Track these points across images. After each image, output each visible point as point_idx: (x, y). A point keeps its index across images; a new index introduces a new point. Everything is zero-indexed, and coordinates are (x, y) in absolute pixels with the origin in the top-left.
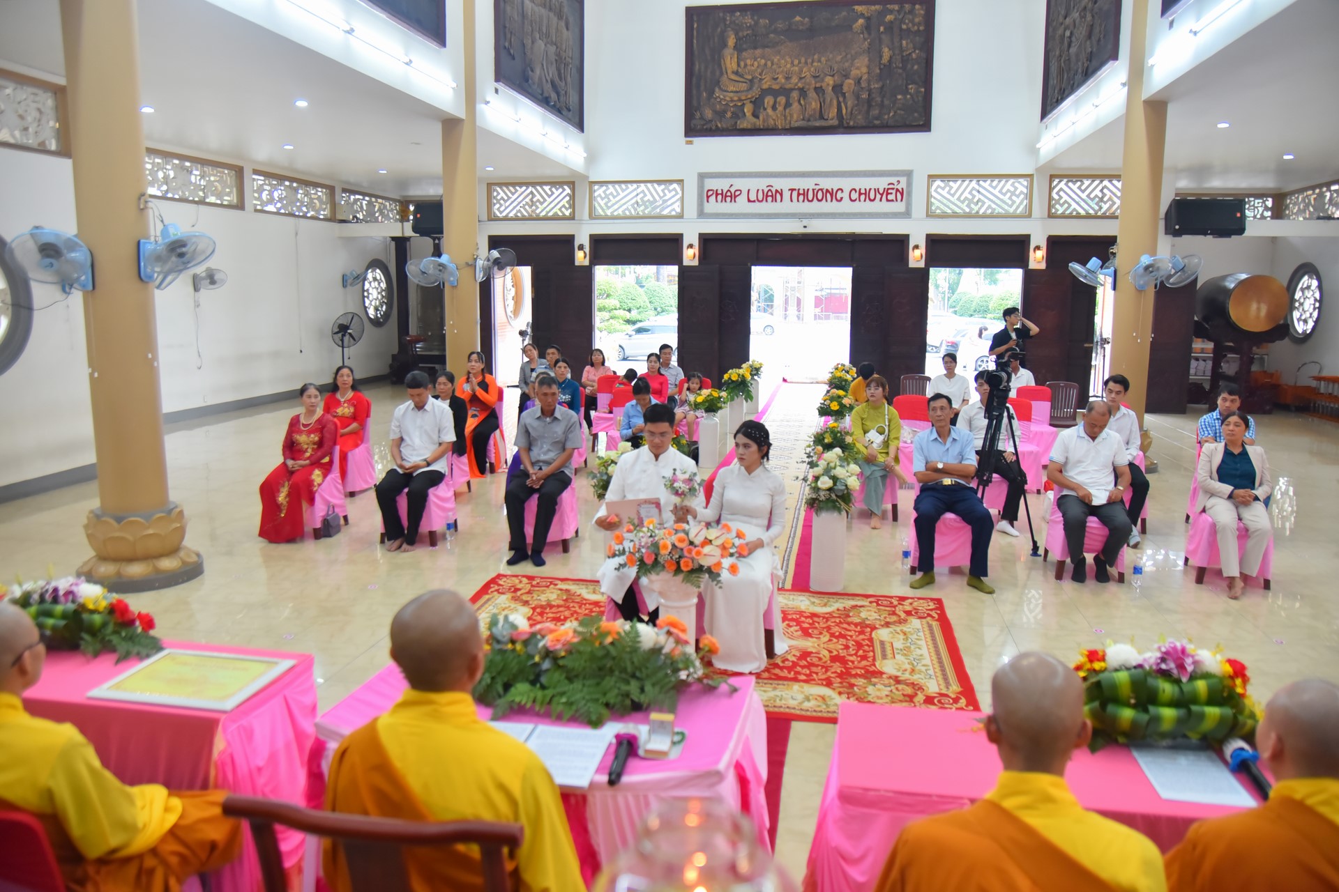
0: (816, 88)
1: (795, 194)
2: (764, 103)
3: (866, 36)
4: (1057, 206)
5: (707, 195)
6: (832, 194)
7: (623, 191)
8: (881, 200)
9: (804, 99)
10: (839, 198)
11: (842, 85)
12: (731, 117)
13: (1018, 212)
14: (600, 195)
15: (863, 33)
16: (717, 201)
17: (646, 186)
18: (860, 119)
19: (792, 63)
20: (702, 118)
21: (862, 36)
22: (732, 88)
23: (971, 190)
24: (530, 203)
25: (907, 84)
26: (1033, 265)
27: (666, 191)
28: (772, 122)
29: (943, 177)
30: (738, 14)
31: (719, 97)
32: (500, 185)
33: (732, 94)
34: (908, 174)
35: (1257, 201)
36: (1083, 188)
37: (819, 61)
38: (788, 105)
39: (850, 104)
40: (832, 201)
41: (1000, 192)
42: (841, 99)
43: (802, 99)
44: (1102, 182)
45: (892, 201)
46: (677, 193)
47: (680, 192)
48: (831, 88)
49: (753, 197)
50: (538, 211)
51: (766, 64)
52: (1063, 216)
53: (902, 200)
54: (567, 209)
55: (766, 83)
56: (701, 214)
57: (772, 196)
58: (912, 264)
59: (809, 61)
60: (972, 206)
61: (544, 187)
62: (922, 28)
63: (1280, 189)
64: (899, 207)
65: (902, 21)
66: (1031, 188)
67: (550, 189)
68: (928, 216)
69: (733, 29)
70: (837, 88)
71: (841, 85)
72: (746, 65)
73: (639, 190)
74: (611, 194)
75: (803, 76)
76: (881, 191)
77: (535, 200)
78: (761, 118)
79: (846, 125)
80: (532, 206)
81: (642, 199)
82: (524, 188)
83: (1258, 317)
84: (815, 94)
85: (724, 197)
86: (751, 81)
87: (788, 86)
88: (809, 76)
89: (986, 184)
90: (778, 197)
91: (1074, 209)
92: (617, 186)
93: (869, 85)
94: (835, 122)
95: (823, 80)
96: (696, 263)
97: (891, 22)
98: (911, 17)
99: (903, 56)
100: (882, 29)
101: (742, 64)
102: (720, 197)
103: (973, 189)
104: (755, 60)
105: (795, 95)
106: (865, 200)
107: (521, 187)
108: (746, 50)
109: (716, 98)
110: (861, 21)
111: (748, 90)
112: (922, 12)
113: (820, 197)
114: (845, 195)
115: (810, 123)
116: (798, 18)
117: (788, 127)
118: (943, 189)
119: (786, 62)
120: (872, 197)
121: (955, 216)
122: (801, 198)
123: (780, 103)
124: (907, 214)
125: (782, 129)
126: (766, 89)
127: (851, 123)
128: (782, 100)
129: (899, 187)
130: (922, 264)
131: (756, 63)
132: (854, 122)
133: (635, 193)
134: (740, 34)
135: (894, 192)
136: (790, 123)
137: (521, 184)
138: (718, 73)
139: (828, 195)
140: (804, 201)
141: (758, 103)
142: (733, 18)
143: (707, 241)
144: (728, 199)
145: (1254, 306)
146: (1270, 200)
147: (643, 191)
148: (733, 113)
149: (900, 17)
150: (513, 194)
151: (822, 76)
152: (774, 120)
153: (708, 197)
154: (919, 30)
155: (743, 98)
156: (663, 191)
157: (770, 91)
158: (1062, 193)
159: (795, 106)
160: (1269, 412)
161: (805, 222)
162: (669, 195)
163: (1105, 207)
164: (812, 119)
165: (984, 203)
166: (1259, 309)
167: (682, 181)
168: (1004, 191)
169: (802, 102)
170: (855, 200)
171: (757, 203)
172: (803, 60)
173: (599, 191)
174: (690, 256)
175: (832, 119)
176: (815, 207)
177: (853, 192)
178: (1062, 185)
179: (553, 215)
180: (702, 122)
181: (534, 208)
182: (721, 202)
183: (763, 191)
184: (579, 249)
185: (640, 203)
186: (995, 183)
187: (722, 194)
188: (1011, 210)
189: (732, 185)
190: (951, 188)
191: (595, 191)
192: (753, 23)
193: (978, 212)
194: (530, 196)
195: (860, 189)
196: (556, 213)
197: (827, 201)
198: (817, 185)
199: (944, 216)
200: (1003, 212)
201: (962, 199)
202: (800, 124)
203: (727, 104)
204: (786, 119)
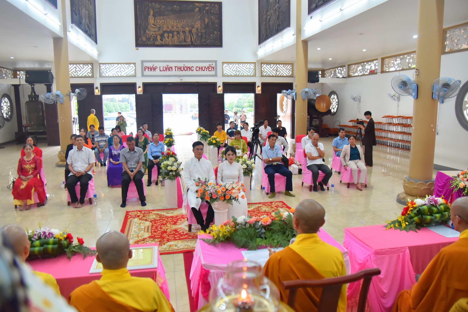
0: (183, 31)
1: (177, 68)
2: (164, 36)
4: (264, 73)
5: (145, 68)
6: (190, 68)
7: (112, 67)
8: (207, 70)
9: (179, 35)
10: (192, 70)
12: (153, 40)
13: (252, 75)
14: (103, 68)
15: (198, 13)
16: (148, 71)
17: (121, 65)
18: (199, 43)
19: (174, 22)
20: (142, 40)
21: (198, 14)
22: (152, 30)
23: (236, 67)
24: (75, 71)
25: (214, 31)
26: (257, 92)
27: (129, 67)
28: (168, 43)
29: (227, 63)
30: (154, 3)
31: (148, 33)
33: (152, 32)
34: (216, 62)
36: (271, 67)
37: (183, 22)
38: (173, 37)
39: (195, 37)
40: (190, 71)
41: (246, 68)
42: (192, 35)
44: (276, 65)
45: (211, 71)
46: (133, 68)
47: (134, 68)
48: (188, 31)
49: (162, 69)
51: (164, 22)
52: (265, 76)
53: (214, 71)
54: (90, 74)
55: (165, 28)
56: (143, 75)
57: (169, 69)
58: (218, 92)
59: (180, 21)
60: (237, 72)
61: (80, 65)
62: (218, 12)
63: (323, 68)
64: (213, 73)
65: (211, 10)
66: (255, 67)
67: (83, 66)
68: (223, 76)
69: (152, 9)
70: (190, 32)
71: (191, 31)
72: (157, 22)
74: (108, 68)
75: (178, 27)
76: (207, 67)
77: (77, 70)
78: (164, 41)
79: (194, 44)
81: (120, 70)
82: (72, 65)
83: (323, 107)
84: (182, 33)
86: (159, 28)
87: (173, 30)
88: (180, 27)
89: (241, 65)
90: (171, 69)
91: (269, 74)
92: (110, 65)
94: (190, 43)
95: (185, 29)
96: (142, 93)
97: (208, 10)
98: (214, 8)
99: (212, 22)
100: (205, 12)
101: (156, 21)
102: (149, 69)
104: (161, 20)
105: (175, 33)
106: (201, 71)
108: (157, 16)
109: (146, 34)
110: (197, 9)
111: (158, 31)
112: (218, 7)
113: (186, 69)
114: (194, 69)
116: (175, 6)
117: (173, 44)
118: (227, 67)
119: (172, 22)
120: (204, 69)
121: (231, 76)
123: (170, 36)
124: (216, 75)
125: (171, 45)
126: (165, 31)
127: (196, 44)
128: (171, 35)
129: (213, 66)
130: (221, 92)
131: (161, 21)
132: (197, 43)
133: (117, 68)
134: (155, 11)
135: (211, 68)
136: (174, 43)
138: (147, 24)
139: (189, 69)
140: (180, 71)
141: (162, 36)
142: (152, 5)
143: (145, 85)
144: (153, 70)
145: (322, 104)
146: (321, 72)
147: (120, 67)
148: (153, 39)
149: (211, 8)
151: (184, 27)
152: (168, 42)
153: (145, 69)
155: (157, 34)
156: (128, 67)
157: (166, 32)
158: (265, 69)
159: (176, 37)
160: (327, 137)
161: (181, 78)
162: (130, 68)
163: (278, 74)
164: (182, 42)
165: (241, 72)
166: (323, 105)
167: (135, 63)
168: (247, 68)
169: (178, 36)
170: (198, 70)
171: (163, 71)
172: (178, 21)
174: (140, 91)
175: (189, 42)
176: (184, 73)
177: (197, 68)
178: (265, 66)
179: (84, 76)
180: (142, 42)
181: (76, 73)
182: (150, 71)
183: (165, 67)
184: (96, 89)
185: (119, 71)
186: (244, 65)
187: (150, 68)
188: (249, 74)
189: (154, 65)
190: (230, 66)
191: (101, 67)
192: (159, 7)
193: (239, 75)
194: (75, 68)
195: (199, 67)
196: (86, 75)
197: (188, 71)
198: (184, 65)
199: (228, 76)
200: (247, 75)
201: (233, 70)
202: (178, 43)
203: (151, 36)
204: (172, 42)
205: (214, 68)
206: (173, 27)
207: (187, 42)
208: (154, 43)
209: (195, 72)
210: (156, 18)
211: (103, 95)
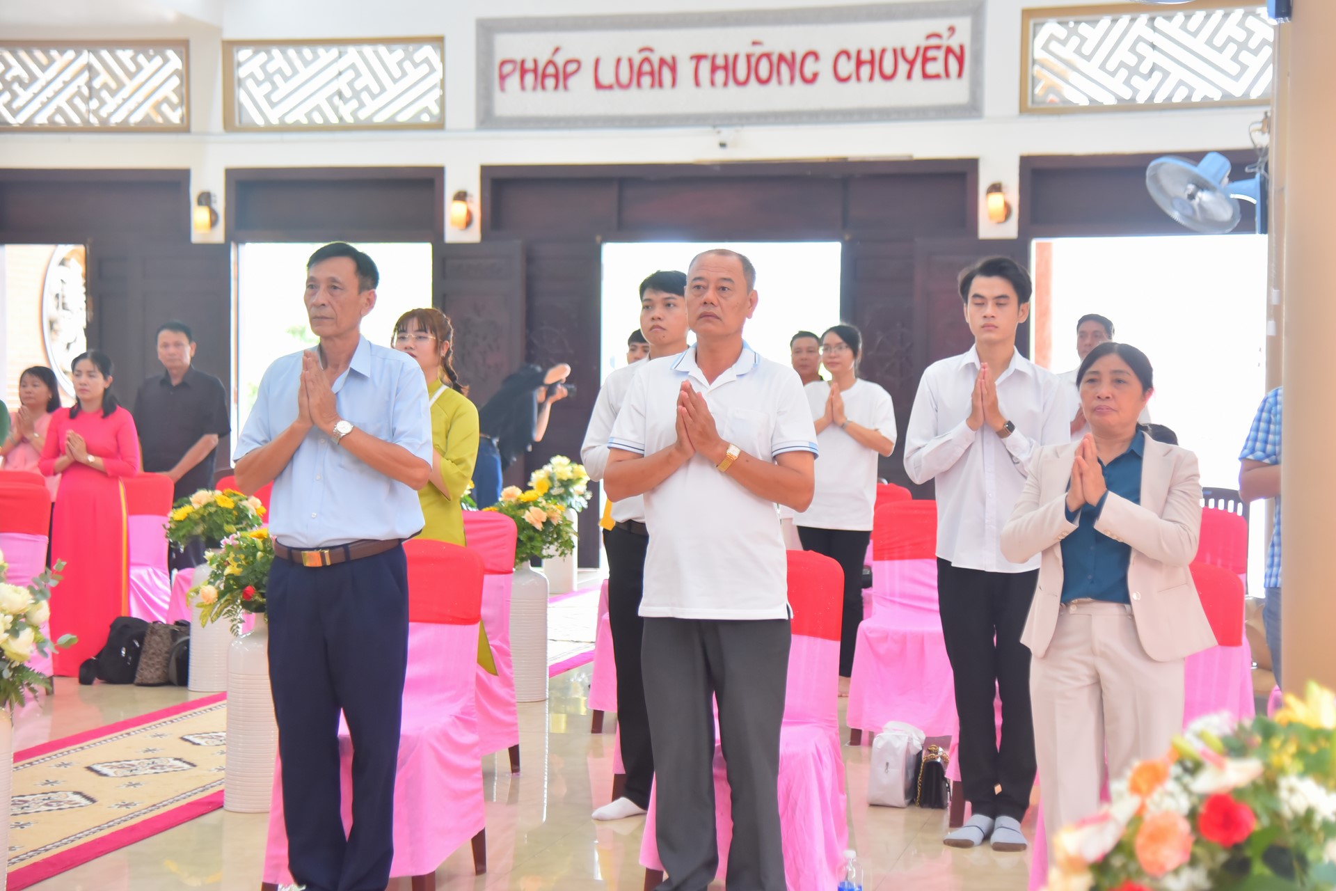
1: (705, 66)
5: (500, 74)
8: (909, 76)
10: (808, 74)
14: (252, 75)
16: (523, 87)
17: (360, 53)
23: (1135, 43)
24: (85, 91)
27: (407, 64)
29: (1060, 13)
32: (14, 45)
34: (976, 9)
41: (1210, 43)
45: (937, 76)
46: (431, 70)
47: (438, 68)
49: (607, 77)
50: (104, 112)
53: (960, 74)
54: (173, 107)
56: (487, 119)
57: (652, 74)
58: (987, 230)
60: (1138, 82)
61: (120, 53)
64: (954, 91)
67: (134, 59)
68: (1023, 110)
73: (344, 63)
74: (280, 71)
76: (910, 54)
77: (97, 84)
80: (90, 98)
81: (351, 84)
82: (70, 54)
85: (541, 77)
89: (1174, 26)
90: (667, 74)
92: (291, 52)
96: (473, 235)
102: (530, 78)
103: (1140, 38)
106: (871, 78)
107: (62, 53)
113: (764, 74)
114: (825, 67)
118: (1064, 43)
120: (888, 69)
121: (1092, 108)
122: (720, 76)
124: (972, 109)
129: (954, 43)
130: (1010, 230)
133: (333, 71)
135: (940, 54)
137: (62, 45)
139: (784, 69)
140: (726, 84)
143: (500, 183)
144: (550, 82)
147: (353, 66)
150: (44, 68)
153: (503, 78)
156: (400, 64)
161: (727, 134)
162: (414, 74)
165: (1167, 74)
167: (441, 38)
168: (1220, 41)
170: (846, 79)
171: (617, 93)
173: (249, 63)
174: (462, 219)
176: (753, 97)
177: (843, 59)
179: (141, 122)
181: (94, 104)
182: (535, 88)
183: (630, 61)
184: (200, 203)
185: (347, 93)
187: (535, 71)
188: (1237, 90)
189: (557, 50)
190: (1083, 40)
191: (239, 65)
193: (1152, 97)
194: (86, 75)
195: (859, 53)
196: (147, 116)
197: (780, 82)
198: (755, 43)
199: (1067, 110)
200: (1217, 96)
201: (1111, 66)
205: (961, 60)
211: (243, 242)
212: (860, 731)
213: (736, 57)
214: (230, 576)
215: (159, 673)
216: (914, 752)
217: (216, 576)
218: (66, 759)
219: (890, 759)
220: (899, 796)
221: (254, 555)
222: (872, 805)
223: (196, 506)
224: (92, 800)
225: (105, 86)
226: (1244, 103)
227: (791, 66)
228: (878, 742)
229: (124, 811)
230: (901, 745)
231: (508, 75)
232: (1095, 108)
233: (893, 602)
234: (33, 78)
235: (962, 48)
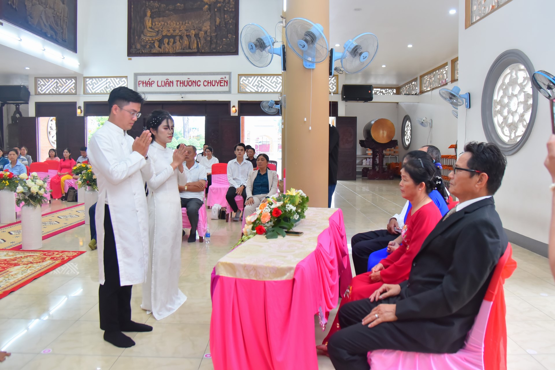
0: (187, 35)
1: (179, 83)
2: (164, 41)
3: (209, 12)
6: (196, 83)
8: (218, 86)
9: (182, 40)
10: (199, 85)
11: (198, 34)
12: (149, 48)
14: (89, 84)
15: (207, 11)
16: (143, 86)
17: (111, 79)
18: (207, 49)
19: (176, 24)
20: (136, 48)
21: (207, 13)
22: (148, 35)
24: (56, 87)
25: (227, 34)
27: (120, 82)
28: (167, 50)
29: (245, 75)
30: (152, 2)
31: (143, 39)
32: (42, 78)
33: (149, 37)
34: (229, 74)
35: (390, 90)
37: (188, 23)
38: (174, 42)
39: (202, 42)
40: (196, 86)
41: (271, 82)
42: (198, 40)
43: (181, 40)
45: (223, 86)
46: (125, 83)
48: (193, 35)
49: (160, 84)
50: (60, 91)
51: (164, 24)
53: (227, 86)
54: (73, 90)
57: (168, 84)
58: (232, 114)
59: (184, 23)
60: (259, 88)
61: (63, 79)
62: (233, 10)
63: (398, 85)
64: (226, 88)
65: (225, 7)
66: (283, 80)
67: (65, 81)
68: (239, 92)
69: (149, 9)
70: (196, 35)
72: (155, 25)
73: (107, 81)
74: (95, 83)
75: (181, 29)
76: (218, 82)
77: (58, 85)
78: (162, 48)
79: (200, 52)
80: (57, 88)
81: (109, 85)
82: (53, 80)
83: (383, 137)
84: (186, 38)
85: (147, 84)
86: (158, 32)
87: (174, 34)
88: (184, 30)
89: (265, 79)
90: (171, 84)
92: (97, 79)
93: (211, 34)
94: (196, 50)
95: (190, 32)
97: (220, 7)
98: (228, 5)
99: (225, 22)
100: (216, 10)
101: (154, 24)
102: (144, 84)
103: (259, 81)
104: (160, 22)
105: (177, 38)
106: (210, 86)
107: (51, 79)
108: (155, 18)
109: (142, 39)
110: (206, 6)
111: (156, 36)
112: (233, 3)
113: (190, 84)
114: (202, 83)
115: (184, 51)
116: (178, 4)
117: (174, 52)
118: (246, 81)
119: (174, 24)
123: (171, 42)
124: (229, 92)
125: (172, 53)
126: (165, 35)
127: (203, 51)
128: (172, 40)
130: (237, 114)
131: (160, 24)
132: (204, 50)
133: (105, 83)
135: (223, 82)
136: (175, 50)
137: (51, 78)
139: (194, 83)
140: (183, 86)
141: (161, 42)
142: (150, 4)
144: (148, 85)
145: (381, 132)
146: (395, 90)
148: (149, 46)
149: (224, 5)
150: (48, 83)
151: (189, 30)
152: (168, 49)
154: (232, 11)
155: (154, 39)
156: (118, 82)
157: (166, 36)
159: (178, 43)
161: (183, 95)
164: (185, 49)
165: (264, 87)
166: (383, 133)
167: (127, 77)
169: (181, 41)
170: (206, 86)
171: (162, 87)
172: (181, 23)
173: (89, 81)
175: (194, 49)
176: (188, 89)
177: (205, 82)
179: (66, 93)
180: (135, 50)
182: (145, 86)
183: (164, 81)
184: (78, 108)
185: (108, 87)
186: (268, 78)
187: (145, 83)
188: (276, 90)
189: (150, 79)
190: (249, 80)
191: (87, 81)
192: (158, 6)
193: (261, 91)
194: (56, 84)
195: (208, 81)
196: (68, 91)
197: (193, 86)
198: (188, 79)
199: (246, 93)
200: (272, 91)
201: (254, 85)
202: (180, 51)
203: (147, 42)
204: (173, 48)
205: (227, 83)
206: (174, 31)
207: (192, 49)
208: (151, 50)
209: (202, 88)
210: (155, 19)
211: (87, 116)
212: (210, 206)
213: (185, 81)
214: (84, 179)
215: (72, 199)
216: (220, 209)
217: (81, 179)
218: (53, 215)
219: (215, 211)
220: (217, 217)
221: (89, 175)
222: (212, 219)
223: (78, 167)
224: (59, 223)
225: (60, 86)
226: (277, 93)
227: (195, 83)
228: (213, 208)
229: (65, 225)
230: (217, 208)
231: (140, 84)
232: (251, 93)
233: (215, 182)
234: (46, 84)
235: (227, 81)
